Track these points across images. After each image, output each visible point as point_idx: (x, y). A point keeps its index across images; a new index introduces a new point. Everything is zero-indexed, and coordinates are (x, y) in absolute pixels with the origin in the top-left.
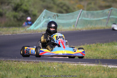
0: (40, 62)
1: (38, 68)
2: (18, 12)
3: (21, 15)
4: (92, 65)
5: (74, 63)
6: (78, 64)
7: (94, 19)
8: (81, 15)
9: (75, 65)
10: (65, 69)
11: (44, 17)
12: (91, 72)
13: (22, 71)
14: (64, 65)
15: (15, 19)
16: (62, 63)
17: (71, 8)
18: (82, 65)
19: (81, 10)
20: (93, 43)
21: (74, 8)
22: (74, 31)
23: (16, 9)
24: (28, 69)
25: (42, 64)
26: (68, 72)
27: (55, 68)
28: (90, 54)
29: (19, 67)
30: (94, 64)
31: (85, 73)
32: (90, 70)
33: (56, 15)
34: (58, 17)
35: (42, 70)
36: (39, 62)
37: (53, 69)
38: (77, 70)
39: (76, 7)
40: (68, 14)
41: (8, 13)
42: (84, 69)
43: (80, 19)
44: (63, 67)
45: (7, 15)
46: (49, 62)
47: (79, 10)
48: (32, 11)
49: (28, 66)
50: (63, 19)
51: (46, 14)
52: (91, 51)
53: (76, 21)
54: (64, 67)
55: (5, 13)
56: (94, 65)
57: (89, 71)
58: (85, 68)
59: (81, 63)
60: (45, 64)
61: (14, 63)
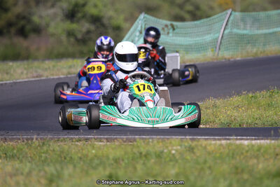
0: (138, 140)
1: (135, 154)
2: (78, 22)
3: (84, 30)
4: (262, 141)
5: (219, 140)
6: (228, 142)
7: (260, 32)
8: (230, 22)
9: (221, 145)
10: (198, 155)
11: (141, 33)
12: (262, 159)
13: (95, 162)
14: (196, 146)
15: (72, 39)
16: (191, 139)
17: (204, 7)
18: (238, 142)
19: (229, 12)
20: (261, 89)
21: (212, 8)
22: (215, 61)
23: (71, 15)
24: (111, 157)
25: (143, 144)
26: (205, 162)
27: (173, 152)
28: (256, 116)
29: (90, 154)
30: (267, 139)
31: (247, 162)
32: (259, 153)
33: (170, 27)
34: (174, 29)
35: (144, 158)
36: (134, 140)
37: (171, 155)
38: (228, 155)
39: (215, 5)
40: (196, 22)
41: (52, 24)
43: (226, 32)
44: (193, 149)
45: (51, 30)
46: (160, 140)
47: (225, 12)
48: (110, 18)
49: (110, 150)
50: (185, 35)
51: (145, 24)
52: (258, 108)
53: (217, 39)
54: (195, 150)
55: (48, 25)
56: (268, 141)
57: (257, 157)
58: (247, 149)
59: (237, 139)
60: (151, 143)
61: (77, 145)
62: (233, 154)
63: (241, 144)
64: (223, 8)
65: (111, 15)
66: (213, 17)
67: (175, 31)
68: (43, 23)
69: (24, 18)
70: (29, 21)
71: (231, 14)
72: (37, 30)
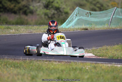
0: (72, 62)
1: (70, 68)
2: (49, 9)
3: (52, 13)
5: (107, 64)
6: (111, 65)
9: (108, 66)
10: (98, 70)
11: (76, 15)
13: (53, 71)
14: (97, 66)
15: (47, 17)
16: (95, 63)
17: (105, 5)
18: (116, 65)
19: (115, 8)
21: (108, 6)
22: (108, 29)
23: (47, 6)
24: (60, 69)
25: (74, 64)
26: (101, 73)
27: (87, 68)
31: (119, 74)
33: (89, 13)
34: (91, 14)
35: (74, 70)
36: (70, 62)
37: (86, 70)
38: (111, 71)
39: (110, 5)
40: (100, 12)
41: (38, 10)
43: (113, 17)
45: (38, 12)
46: (82, 63)
47: (113, 8)
48: (64, 8)
49: (60, 66)
50: (96, 17)
51: (78, 12)
54: (97, 68)
55: (37, 10)
58: (119, 68)
59: (115, 64)
60: (77, 64)
61: (45, 63)
62: (113, 71)
63: (117, 67)
64: (113, 6)
65: (65, 7)
66: (108, 10)
68: (35, 9)
69: (26, 7)
70: (28, 8)
72: (32, 12)
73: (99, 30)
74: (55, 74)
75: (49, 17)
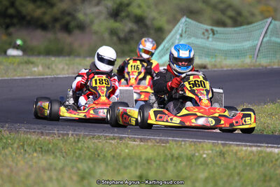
0: (171, 142)
1: (167, 155)
2: (121, 21)
3: (127, 29)
5: (250, 146)
6: (259, 149)
8: (269, 30)
9: (252, 152)
10: (228, 160)
11: (181, 36)
13: (127, 162)
14: (227, 151)
15: (115, 38)
16: (222, 144)
17: (245, 13)
18: (269, 150)
19: (269, 20)
21: (253, 15)
22: (253, 68)
23: (115, 14)
24: (143, 158)
25: (175, 146)
26: (235, 167)
27: (205, 156)
29: (123, 153)
31: (275, 170)
33: (210, 32)
34: (214, 34)
35: (175, 160)
36: (167, 142)
37: (201, 159)
38: (258, 162)
39: (256, 11)
40: (236, 29)
41: (96, 22)
42: (274, 160)
43: (265, 39)
44: (224, 154)
45: (95, 27)
46: (193, 143)
47: (265, 21)
48: (154, 19)
49: (143, 150)
50: (225, 40)
51: (186, 28)
53: (255, 46)
54: (226, 156)
55: (92, 22)
58: (277, 157)
59: (267, 147)
60: (183, 146)
61: (111, 143)
62: (263, 162)
63: (271, 153)
65: (156, 16)
66: (255, 24)
67: (215, 36)
68: (88, 20)
69: (69, 14)
70: (74, 18)
71: (271, 23)
72: (82, 27)
73: (232, 70)
74: (132, 168)
75: (120, 39)
